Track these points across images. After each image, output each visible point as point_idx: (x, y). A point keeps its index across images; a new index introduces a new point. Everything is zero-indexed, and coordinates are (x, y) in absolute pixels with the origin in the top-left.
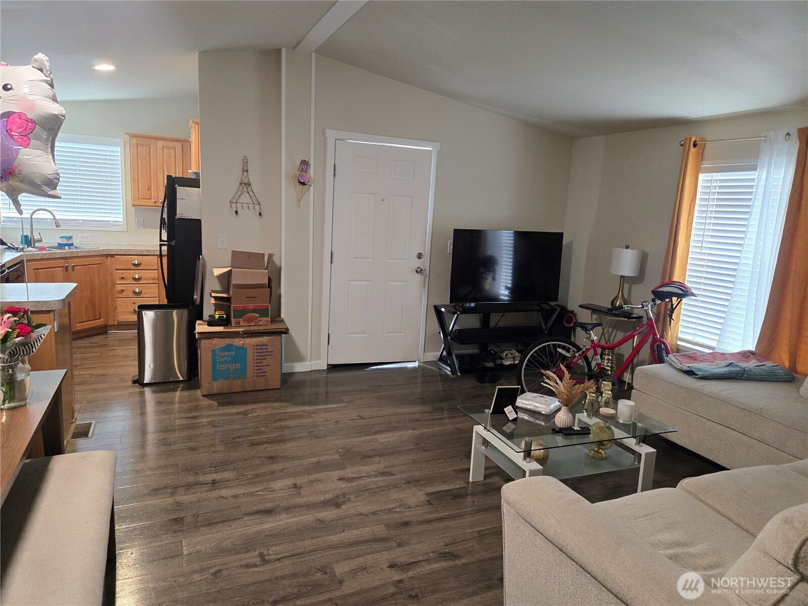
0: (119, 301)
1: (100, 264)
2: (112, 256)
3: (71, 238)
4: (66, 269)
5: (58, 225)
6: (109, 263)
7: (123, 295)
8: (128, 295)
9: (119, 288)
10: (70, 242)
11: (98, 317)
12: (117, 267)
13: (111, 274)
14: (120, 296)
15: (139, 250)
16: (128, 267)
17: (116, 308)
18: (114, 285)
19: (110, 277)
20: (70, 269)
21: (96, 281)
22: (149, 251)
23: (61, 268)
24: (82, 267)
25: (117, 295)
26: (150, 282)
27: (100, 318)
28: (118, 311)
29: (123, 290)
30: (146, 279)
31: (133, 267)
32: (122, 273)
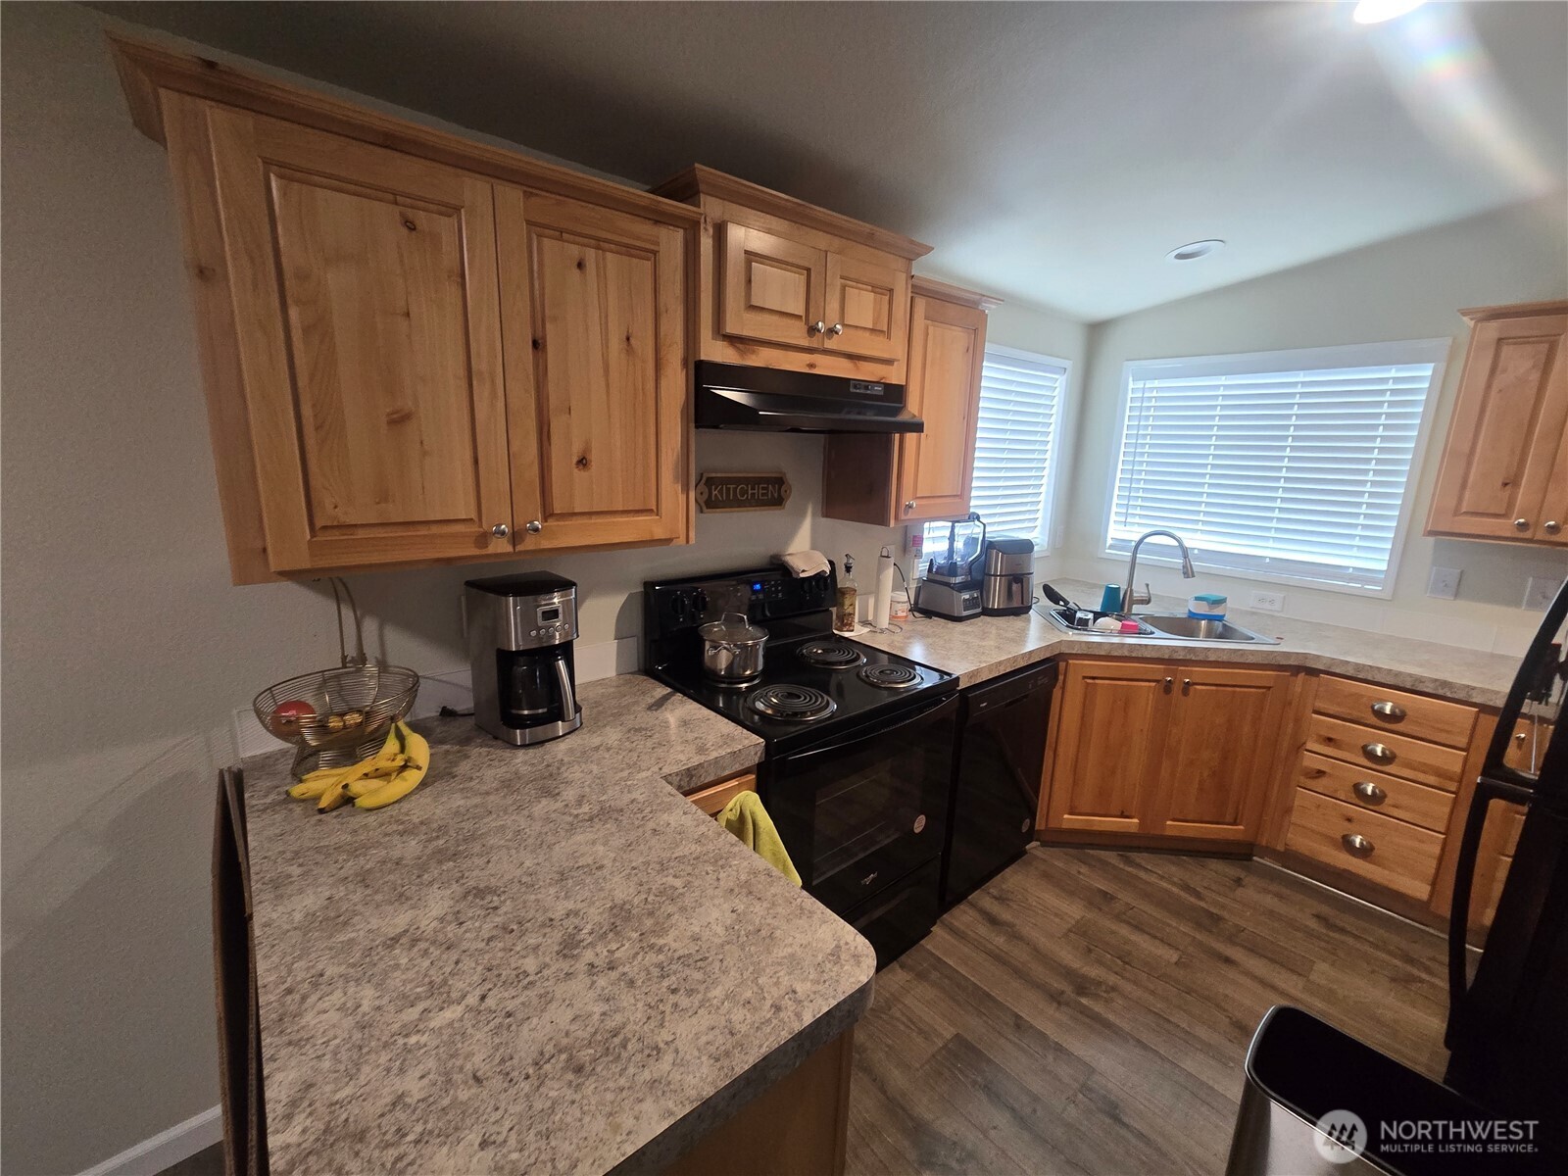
0: (1303, 797)
1: (1269, 688)
2: (1313, 672)
3: (1220, 602)
4: (1168, 688)
5: (1188, 572)
6: (1298, 689)
7: (1321, 784)
8: (1336, 791)
9: (1310, 761)
10: (1217, 612)
11: (1229, 818)
12: (1320, 705)
13: (1298, 720)
14: (1310, 783)
15: (1410, 675)
16: (1355, 714)
17: (1288, 810)
18: (1298, 747)
19: (1291, 725)
20: (1177, 689)
21: (1246, 729)
22: (1445, 684)
23: (1153, 684)
24: (1214, 688)
25: (1302, 779)
26: (1421, 777)
27: (1234, 823)
28: (1293, 819)
29: (1320, 773)
30: (1409, 765)
31: (1374, 720)
32: (1332, 727)
